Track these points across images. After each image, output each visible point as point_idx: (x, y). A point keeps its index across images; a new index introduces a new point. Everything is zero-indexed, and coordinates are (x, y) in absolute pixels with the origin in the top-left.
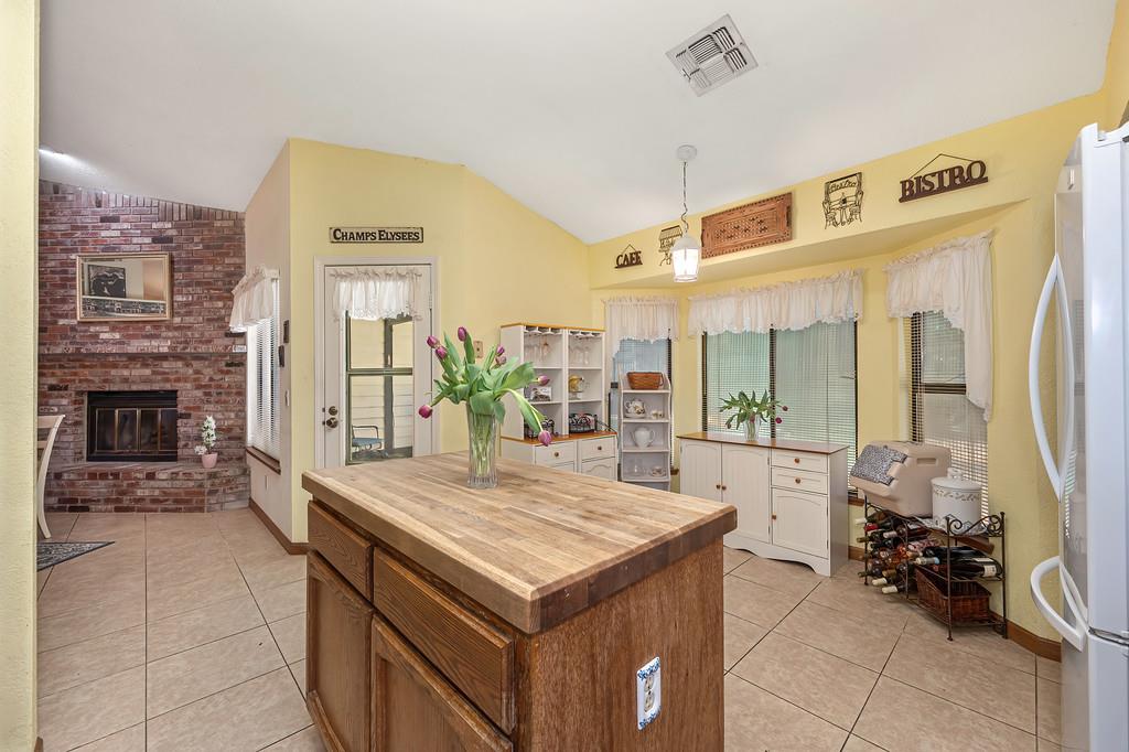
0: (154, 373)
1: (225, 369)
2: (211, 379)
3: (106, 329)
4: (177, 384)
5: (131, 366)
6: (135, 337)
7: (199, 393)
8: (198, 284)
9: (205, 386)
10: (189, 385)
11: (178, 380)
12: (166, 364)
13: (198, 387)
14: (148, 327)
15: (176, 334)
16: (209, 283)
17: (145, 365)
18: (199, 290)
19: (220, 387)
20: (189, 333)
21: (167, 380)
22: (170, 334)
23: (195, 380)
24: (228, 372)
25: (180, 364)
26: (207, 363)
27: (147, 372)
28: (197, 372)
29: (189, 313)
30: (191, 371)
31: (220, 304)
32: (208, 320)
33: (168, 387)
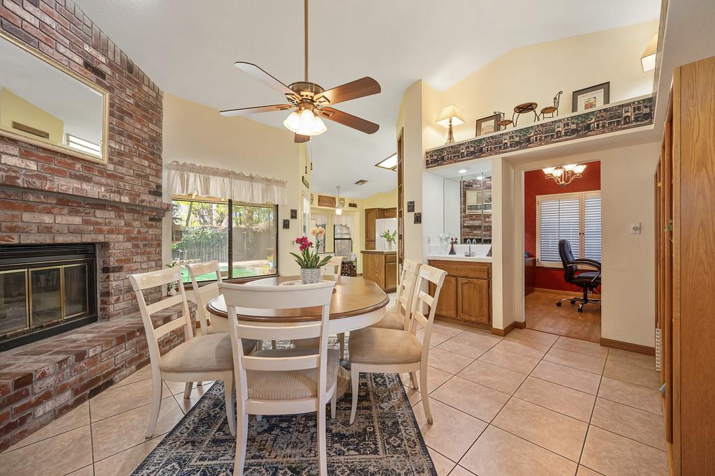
0: (86, 222)
1: (149, 223)
2: (139, 232)
3: (16, 151)
4: (110, 236)
5: (56, 211)
6: (61, 173)
7: (129, 245)
8: (130, 137)
9: (135, 238)
10: (121, 237)
11: (111, 232)
12: (99, 213)
13: (129, 239)
14: (78, 166)
15: (109, 181)
16: (138, 140)
17: (74, 212)
18: (130, 143)
19: (145, 239)
20: (121, 184)
21: (100, 232)
22: (103, 180)
23: (128, 232)
24: (151, 226)
25: (112, 214)
26: (136, 216)
27: (77, 220)
28: (127, 224)
29: (121, 163)
30: (123, 223)
31: (146, 163)
32: (137, 175)
33: (101, 238)
